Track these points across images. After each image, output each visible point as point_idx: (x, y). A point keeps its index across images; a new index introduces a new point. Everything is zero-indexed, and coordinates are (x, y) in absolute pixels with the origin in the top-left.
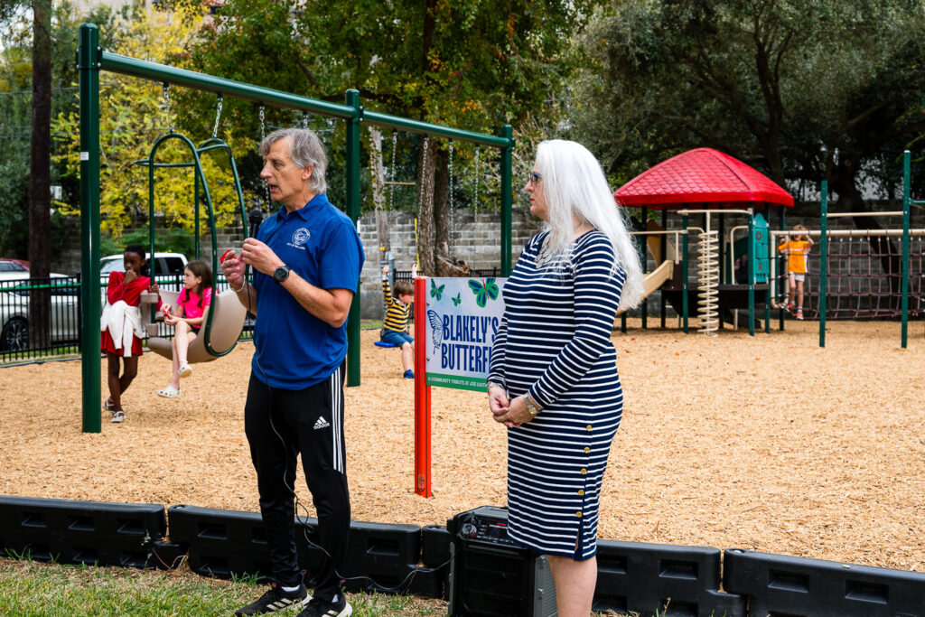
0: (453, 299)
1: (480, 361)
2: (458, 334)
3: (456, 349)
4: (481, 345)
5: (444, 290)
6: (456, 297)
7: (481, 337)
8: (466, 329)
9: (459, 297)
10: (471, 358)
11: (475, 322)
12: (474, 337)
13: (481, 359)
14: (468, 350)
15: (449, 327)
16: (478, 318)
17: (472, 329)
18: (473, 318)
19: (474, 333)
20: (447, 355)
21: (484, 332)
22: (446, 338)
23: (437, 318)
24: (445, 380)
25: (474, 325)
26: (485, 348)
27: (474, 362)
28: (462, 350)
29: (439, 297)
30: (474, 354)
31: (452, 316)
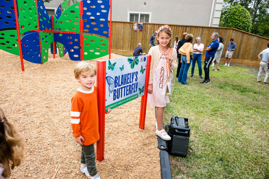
0: (120, 68)
1: (130, 90)
2: (122, 83)
3: (121, 90)
4: (131, 84)
5: (116, 65)
6: (121, 67)
7: (131, 81)
8: (125, 79)
9: (123, 67)
10: (127, 90)
11: (129, 76)
12: (129, 81)
13: (131, 89)
14: (126, 88)
15: (118, 81)
16: (130, 73)
17: (128, 78)
18: (128, 74)
19: (129, 80)
20: (116, 94)
21: (133, 78)
22: (116, 87)
23: (111, 79)
24: (115, 105)
25: (129, 77)
26: (133, 84)
27: (128, 92)
28: (123, 89)
29: (112, 69)
30: (128, 89)
31: (119, 76)
